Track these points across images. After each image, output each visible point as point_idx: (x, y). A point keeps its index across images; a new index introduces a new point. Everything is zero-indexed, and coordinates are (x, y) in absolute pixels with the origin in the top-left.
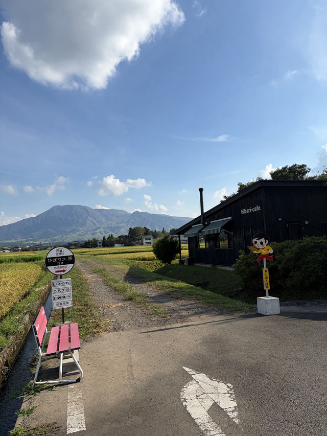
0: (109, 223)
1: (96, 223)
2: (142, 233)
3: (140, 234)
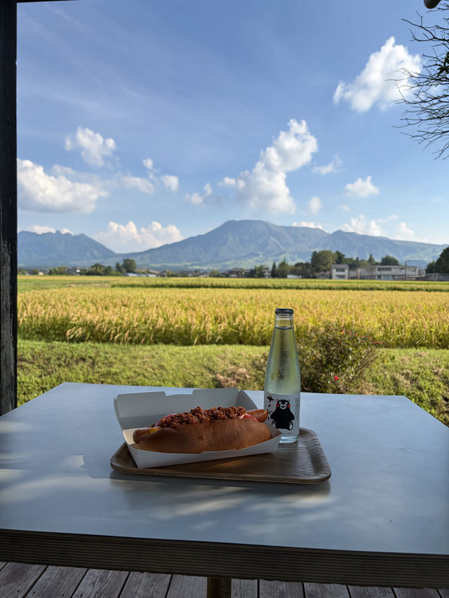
0: (298, 246)
1: (281, 247)
2: (331, 260)
3: (328, 262)
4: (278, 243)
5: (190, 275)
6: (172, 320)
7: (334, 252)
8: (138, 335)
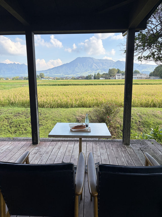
0: (104, 67)
1: (97, 67)
2: (116, 72)
3: (114, 73)
4: (97, 66)
5: (64, 79)
6: (62, 101)
7: (117, 69)
8: (52, 105)
